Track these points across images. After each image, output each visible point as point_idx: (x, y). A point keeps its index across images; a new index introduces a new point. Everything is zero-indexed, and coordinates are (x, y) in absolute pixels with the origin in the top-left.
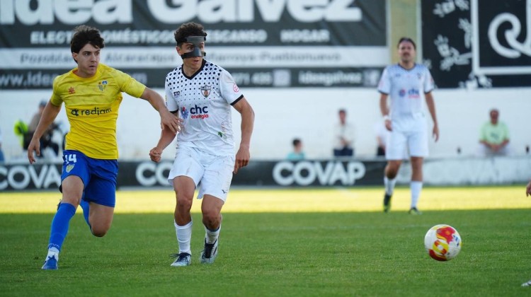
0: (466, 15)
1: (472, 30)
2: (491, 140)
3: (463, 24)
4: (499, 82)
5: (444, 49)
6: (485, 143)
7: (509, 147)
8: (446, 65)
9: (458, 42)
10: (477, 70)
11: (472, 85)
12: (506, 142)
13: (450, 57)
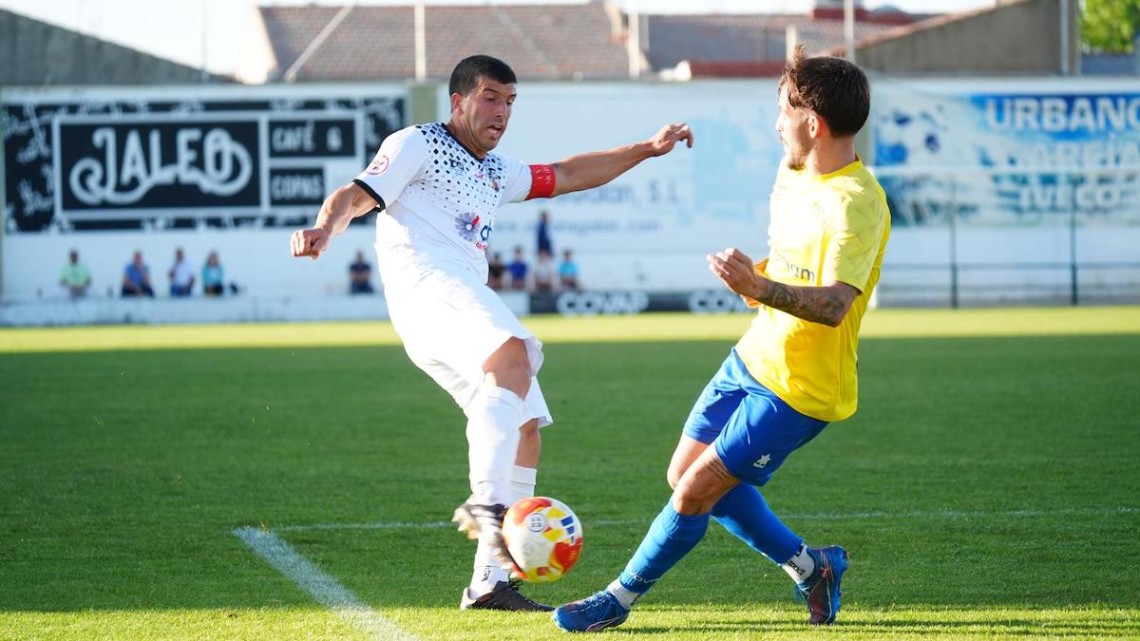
0: (49, 161)
1: (54, 176)
2: (72, 281)
3: (46, 170)
4: (81, 226)
5: (27, 194)
6: (64, 283)
7: (91, 291)
8: (30, 209)
9: (41, 187)
10: (60, 214)
11: (54, 230)
12: (88, 282)
13: (32, 202)
